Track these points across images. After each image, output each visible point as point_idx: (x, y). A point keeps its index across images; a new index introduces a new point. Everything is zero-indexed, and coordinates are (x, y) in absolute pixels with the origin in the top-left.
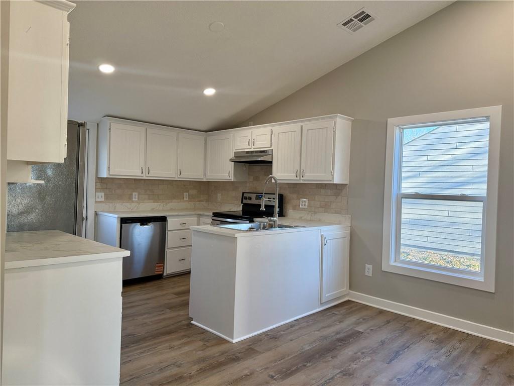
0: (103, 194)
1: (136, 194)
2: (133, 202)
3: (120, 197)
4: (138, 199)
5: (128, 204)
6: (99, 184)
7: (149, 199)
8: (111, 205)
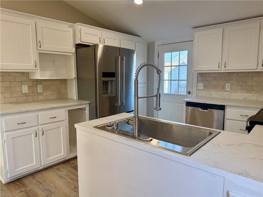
0: (202, 84)
1: (229, 85)
2: (226, 91)
3: (215, 87)
4: (231, 89)
5: (221, 93)
6: (200, 78)
7: (241, 89)
8: (208, 92)
